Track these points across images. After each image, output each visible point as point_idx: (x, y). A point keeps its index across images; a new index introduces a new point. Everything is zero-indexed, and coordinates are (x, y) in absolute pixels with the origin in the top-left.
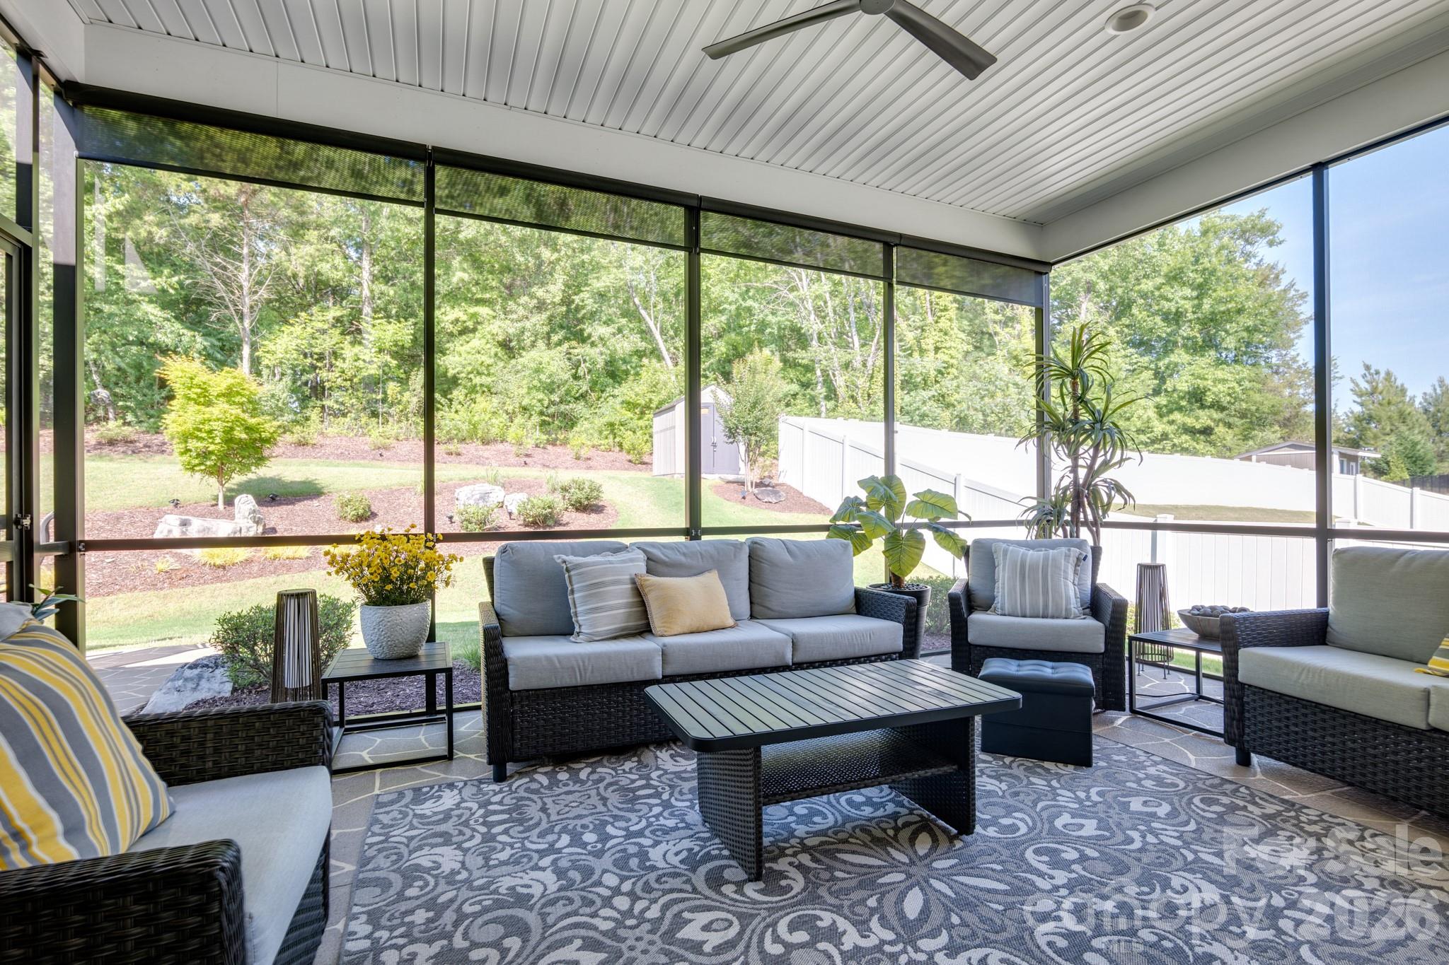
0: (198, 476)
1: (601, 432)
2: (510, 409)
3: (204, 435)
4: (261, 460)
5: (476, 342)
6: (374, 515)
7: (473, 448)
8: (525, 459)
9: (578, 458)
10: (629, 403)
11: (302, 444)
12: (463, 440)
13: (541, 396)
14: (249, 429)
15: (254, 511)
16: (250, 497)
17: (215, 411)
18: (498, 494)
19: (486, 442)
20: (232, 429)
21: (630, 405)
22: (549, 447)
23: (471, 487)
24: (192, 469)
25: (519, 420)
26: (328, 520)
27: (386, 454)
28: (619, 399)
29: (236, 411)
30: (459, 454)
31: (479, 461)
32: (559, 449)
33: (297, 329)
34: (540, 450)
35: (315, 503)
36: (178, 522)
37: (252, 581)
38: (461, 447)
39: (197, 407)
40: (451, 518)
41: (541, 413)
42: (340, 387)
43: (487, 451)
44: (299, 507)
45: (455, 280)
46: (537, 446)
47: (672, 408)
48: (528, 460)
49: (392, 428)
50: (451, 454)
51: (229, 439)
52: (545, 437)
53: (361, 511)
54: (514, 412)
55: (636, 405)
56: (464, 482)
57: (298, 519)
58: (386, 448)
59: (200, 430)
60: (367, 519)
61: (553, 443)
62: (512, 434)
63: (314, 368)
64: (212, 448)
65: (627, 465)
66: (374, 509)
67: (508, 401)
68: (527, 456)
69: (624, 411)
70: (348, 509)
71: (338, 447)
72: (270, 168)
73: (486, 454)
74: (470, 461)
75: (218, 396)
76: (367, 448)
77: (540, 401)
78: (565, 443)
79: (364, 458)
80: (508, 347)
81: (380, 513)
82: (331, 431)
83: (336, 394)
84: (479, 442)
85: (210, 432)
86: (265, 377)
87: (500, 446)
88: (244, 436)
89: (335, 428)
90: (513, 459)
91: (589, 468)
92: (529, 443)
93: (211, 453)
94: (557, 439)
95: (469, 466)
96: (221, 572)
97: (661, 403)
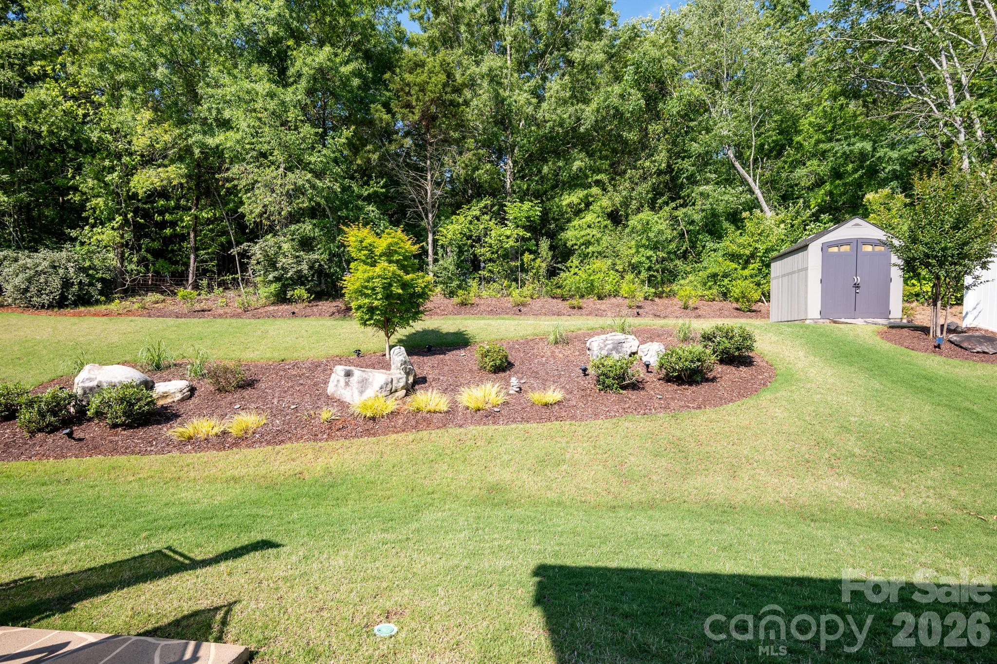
0: (369, 329)
1: (705, 284)
2: (620, 268)
3: (370, 292)
4: (416, 315)
5: (589, 217)
6: (510, 365)
7: (590, 302)
8: (638, 310)
9: (686, 308)
10: (733, 255)
11: (463, 304)
12: (582, 297)
13: (650, 253)
14: (404, 285)
15: (405, 362)
16: (403, 348)
17: (378, 270)
18: (631, 343)
19: (600, 298)
20: (390, 285)
21: (733, 257)
22: (657, 299)
23: (603, 337)
24: (365, 324)
25: (629, 276)
26: (471, 371)
27: (523, 309)
28: (720, 253)
29: (393, 268)
30: (580, 308)
31: (599, 313)
32: (665, 301)
33: (461, 218)
34: (649, 302)
35: (462, 352)
36: (343, 373)
37: (394, 436)
38: (582, 302)
39: (365, 267)
40: (585, 370)
41: (650, 269)
42: (490, 260)
43: (604, 304)
44: (449, 356)
45: (574, 168)
46: (646, 298)
47: (805, 247)
48: (641, 311)
49: (528, 289)
50: (574, 308)
51: (388, 296)
52: (653, 290)
53: (498, 362)
54: (624, 270)
55: (739, 256)
56: (593, 332)
57: (446, 368)
58: (523, 305)
59: (366, 287)
60: (503, 370)
61: (659, 296)
62: (625, 288)
63: (472, 246)
64: (376, 303)
65: (736, 313)
66: (510, 358)
67: (618, 262)
68: (639, 307)
69: (728, 263)
70: (487, 360)
71: (489, 305)
72: (440, 93)
73: (603, 307)
74: (590, 314)
75: (381, 256)
76: (509, 305)
77: (648, 258)
78: (672, 294)
79: (507, 314)
80: (615, 218)
81: (517, 364)
82: (484, 294)
83: (490, 265)
84: (595, 298)
85: (373, 289)
86: (440, 255)
87: (613, 300)
88: (400, 291)
89: (488, 292)
90: (625, 311)
91: (699, 316)
92: (640, 296)
93: (377, 308)
94: (663, 292)
95: (590, 317)
96: (371, 424)
97: (768, 251)
